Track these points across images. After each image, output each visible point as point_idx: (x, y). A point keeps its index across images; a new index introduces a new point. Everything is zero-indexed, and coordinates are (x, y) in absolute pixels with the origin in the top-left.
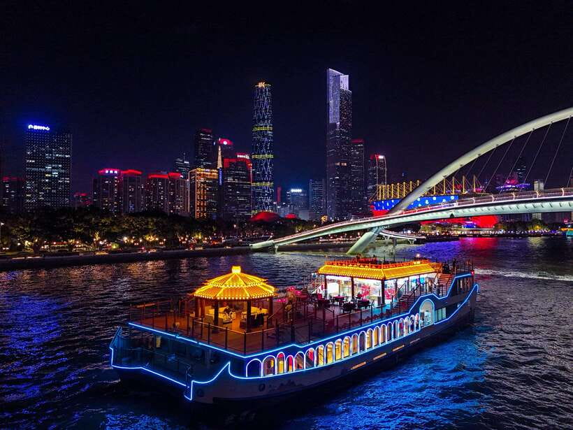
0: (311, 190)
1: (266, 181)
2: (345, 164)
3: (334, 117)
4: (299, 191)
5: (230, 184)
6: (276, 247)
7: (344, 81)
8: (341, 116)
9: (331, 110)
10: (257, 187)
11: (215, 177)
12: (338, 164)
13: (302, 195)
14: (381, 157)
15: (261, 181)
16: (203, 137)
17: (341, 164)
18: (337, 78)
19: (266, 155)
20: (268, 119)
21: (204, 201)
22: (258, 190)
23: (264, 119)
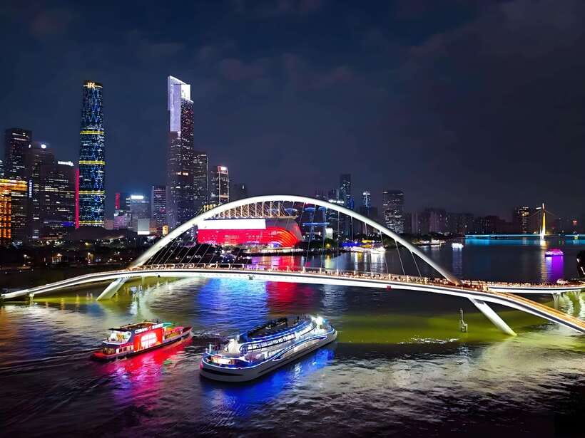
0: (153, 197)
1: (96, 189)
2: (187, 174)
3: (175, 126)
4: (141, 197)
5: (47, 193)
6: (31, 295)
7: (186, 90)
8: (182, 125)
9: (172, 118)
10: (85, 196)
11: (24, 189)
12: (180, 174)
13: (144, 202)
14: (224, 169)
15: (90, 189)
16: (17, 137)
17: (182, 174)
18: (178, 86)
19: (96, 161)
20: (98, 123)
21: (7, 215)
22: (85, 199)
23: (94, 123)
